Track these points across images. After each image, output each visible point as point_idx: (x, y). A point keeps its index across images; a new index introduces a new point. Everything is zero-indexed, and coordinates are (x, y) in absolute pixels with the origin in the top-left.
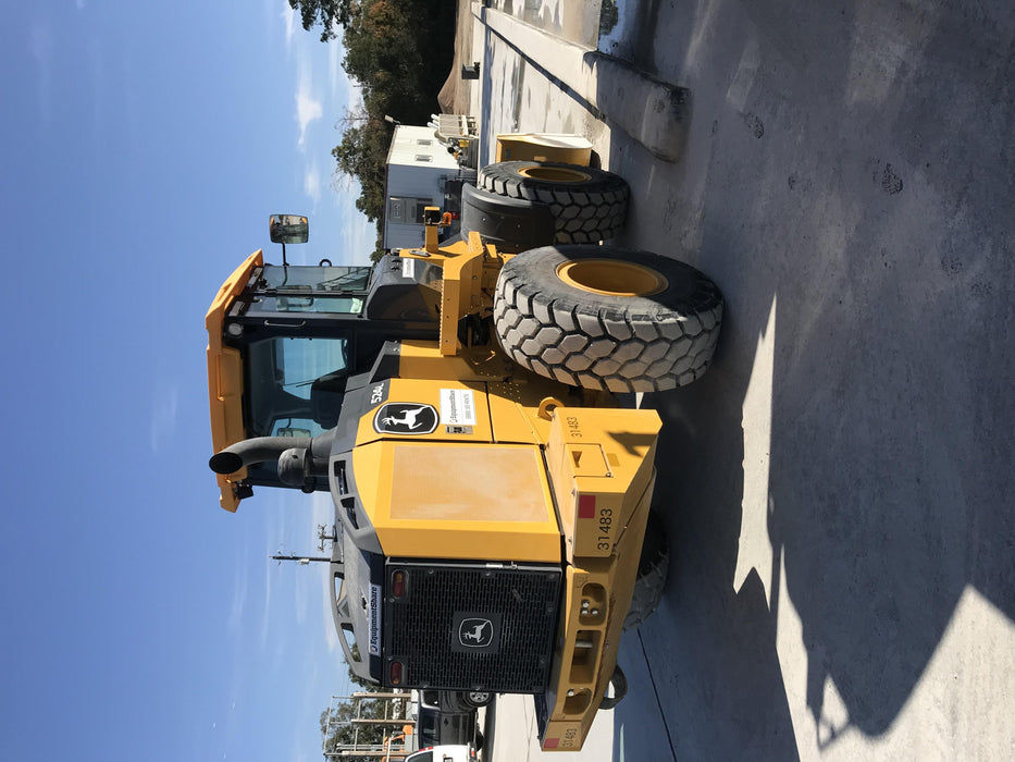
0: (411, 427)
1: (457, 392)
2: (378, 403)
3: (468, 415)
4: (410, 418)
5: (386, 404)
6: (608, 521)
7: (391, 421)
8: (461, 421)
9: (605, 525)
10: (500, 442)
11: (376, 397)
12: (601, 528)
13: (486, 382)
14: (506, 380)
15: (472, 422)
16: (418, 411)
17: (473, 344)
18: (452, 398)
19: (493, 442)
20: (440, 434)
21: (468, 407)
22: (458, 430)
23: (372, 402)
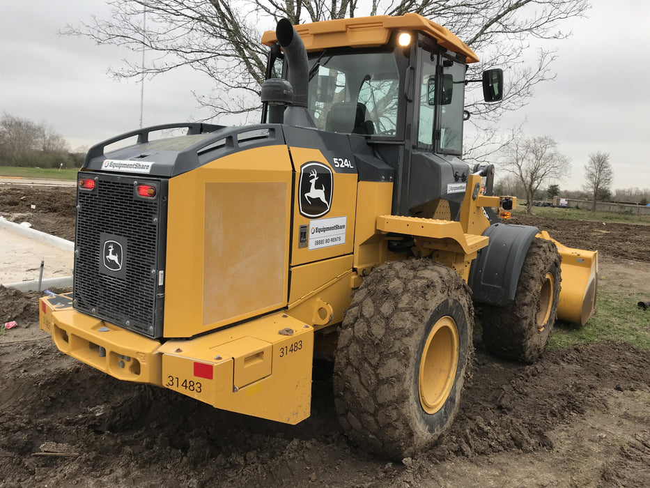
0: (306, 195)
1: (343, 230)
2: (333, 164)
3: (318, 243)
4: (316, 193)
5: (332, 171)
6: (192, 388)
7: (314, 177)
8: (313, 238)
9: (188, 385)
10: (290, 273)
11: (340, 162)
12: (186, 381)
13: (353, 253)
14: (354, 270)
15: (312, 245)
16: (323, 199)
17: (389, 241)
18: (337, 227)
19: (290, 267)
20: (299, 220)
21: (327, 241)
22: (304, 235)
23: (335, 159)
